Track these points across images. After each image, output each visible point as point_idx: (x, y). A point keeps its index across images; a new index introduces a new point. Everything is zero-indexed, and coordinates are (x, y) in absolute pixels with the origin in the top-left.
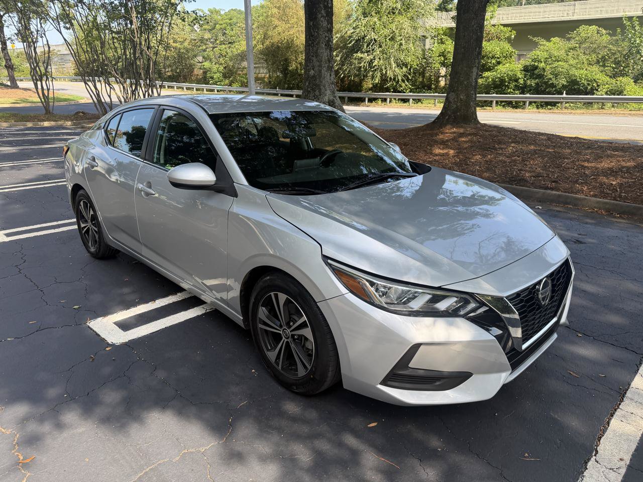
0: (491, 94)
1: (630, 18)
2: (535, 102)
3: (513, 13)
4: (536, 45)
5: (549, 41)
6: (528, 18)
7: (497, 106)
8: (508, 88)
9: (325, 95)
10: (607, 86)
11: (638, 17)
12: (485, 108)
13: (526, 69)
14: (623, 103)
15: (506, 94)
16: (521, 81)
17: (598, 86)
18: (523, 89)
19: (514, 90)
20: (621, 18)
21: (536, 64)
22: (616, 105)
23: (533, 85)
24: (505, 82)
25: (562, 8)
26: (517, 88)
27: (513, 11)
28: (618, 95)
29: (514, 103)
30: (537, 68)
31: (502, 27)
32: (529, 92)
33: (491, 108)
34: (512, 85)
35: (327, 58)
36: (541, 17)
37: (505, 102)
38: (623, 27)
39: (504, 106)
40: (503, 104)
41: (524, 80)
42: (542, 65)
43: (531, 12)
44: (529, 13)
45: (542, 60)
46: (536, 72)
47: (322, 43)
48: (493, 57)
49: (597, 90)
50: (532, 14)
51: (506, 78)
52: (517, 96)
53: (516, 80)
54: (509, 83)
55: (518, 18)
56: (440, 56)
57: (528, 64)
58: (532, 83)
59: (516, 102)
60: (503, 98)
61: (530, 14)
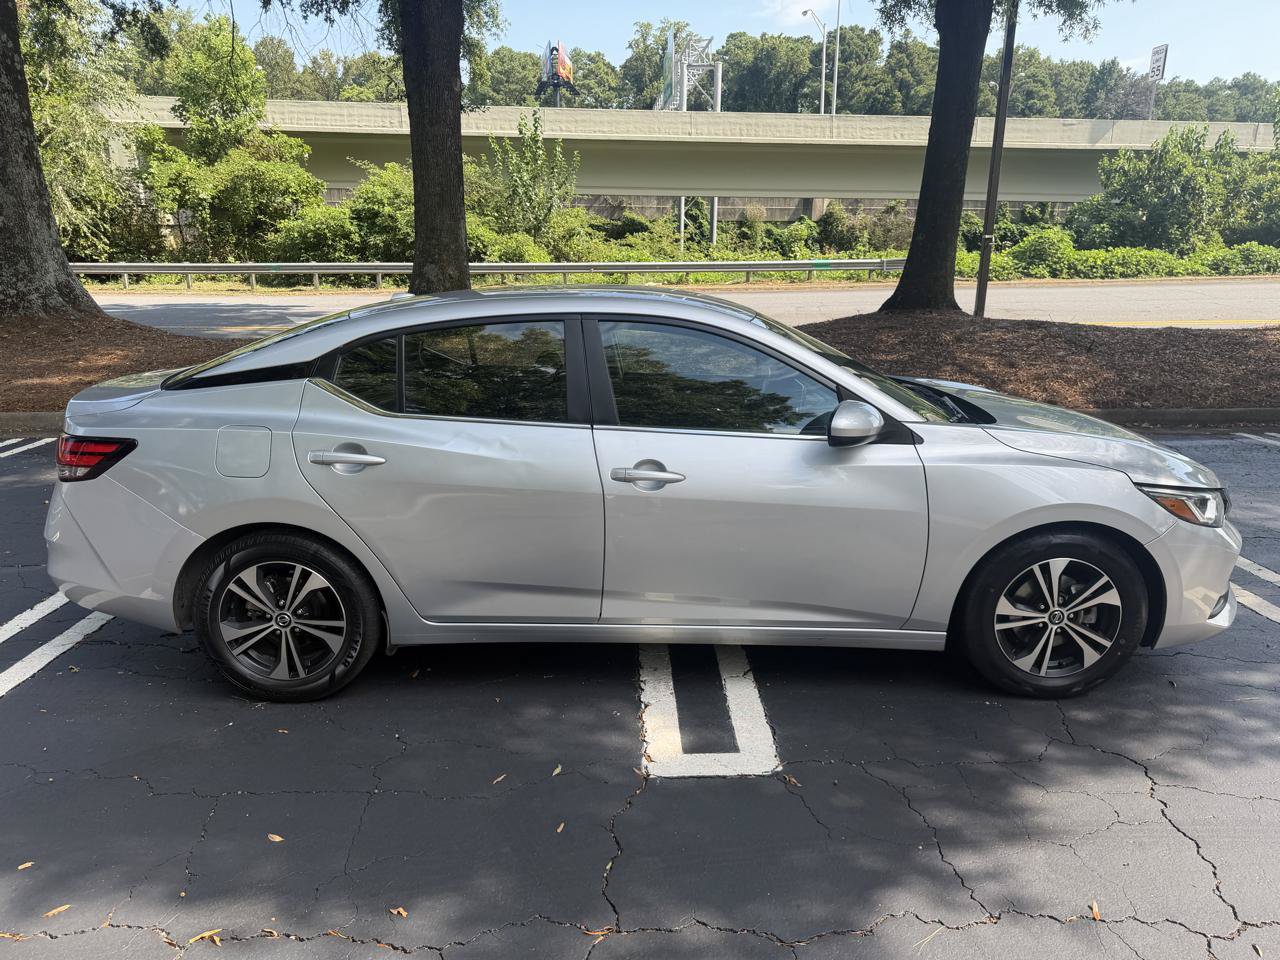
0: (303, 262)
1: (499, 139)
2: (390, 275)
3: (292, 112)
4: (364, 174)
5: (382, 167)
6: (324, 123)
7: (321, 283)
8: (335, 250)
9: (47, 272)
10: (497, 247)
11: (510, 139)
12: (297, 287)
13: (357, 216)
14: (530, 274)
15: (334, 261)
16: (356, 238)
17: (485, 246)
18: (363, 252)
19: (345, 253)
20: (485, 138)
21: (376, 207)
22: (520, 277)
23: (381, 245)
24: (326, 238)
25: (380, 112)
26: (350, 249)
27: (293, 109)
28: (518, 261)
29: (353, 278)
30: (377, 214)
31: (285, 137)
32: (375, 256)
33: (312, 288)
34: (341, 245)
35: (34, 186)
36: (346, 123)
37: (333, 275)
38: (491, 154)
39: (333, 283)
40: (331, 279)
41: (360, 236)
42: (387, 209)
43: (326, 114)
44: (322, 114)
45: (385, 201)
46: (379, 221)
47: (16, 152)
48: (285, 193)
49: (485, 254)
50: (329, 117)
51: (326, 231)
52: (354, 265)
53: (346, 235)
54: (333, 240)
55: (303, 122)
56: (170, 185)
57: (359, 207)
58: (377, 240)
59: (355, 275)
60: (327, 268)
61: (324, 117)
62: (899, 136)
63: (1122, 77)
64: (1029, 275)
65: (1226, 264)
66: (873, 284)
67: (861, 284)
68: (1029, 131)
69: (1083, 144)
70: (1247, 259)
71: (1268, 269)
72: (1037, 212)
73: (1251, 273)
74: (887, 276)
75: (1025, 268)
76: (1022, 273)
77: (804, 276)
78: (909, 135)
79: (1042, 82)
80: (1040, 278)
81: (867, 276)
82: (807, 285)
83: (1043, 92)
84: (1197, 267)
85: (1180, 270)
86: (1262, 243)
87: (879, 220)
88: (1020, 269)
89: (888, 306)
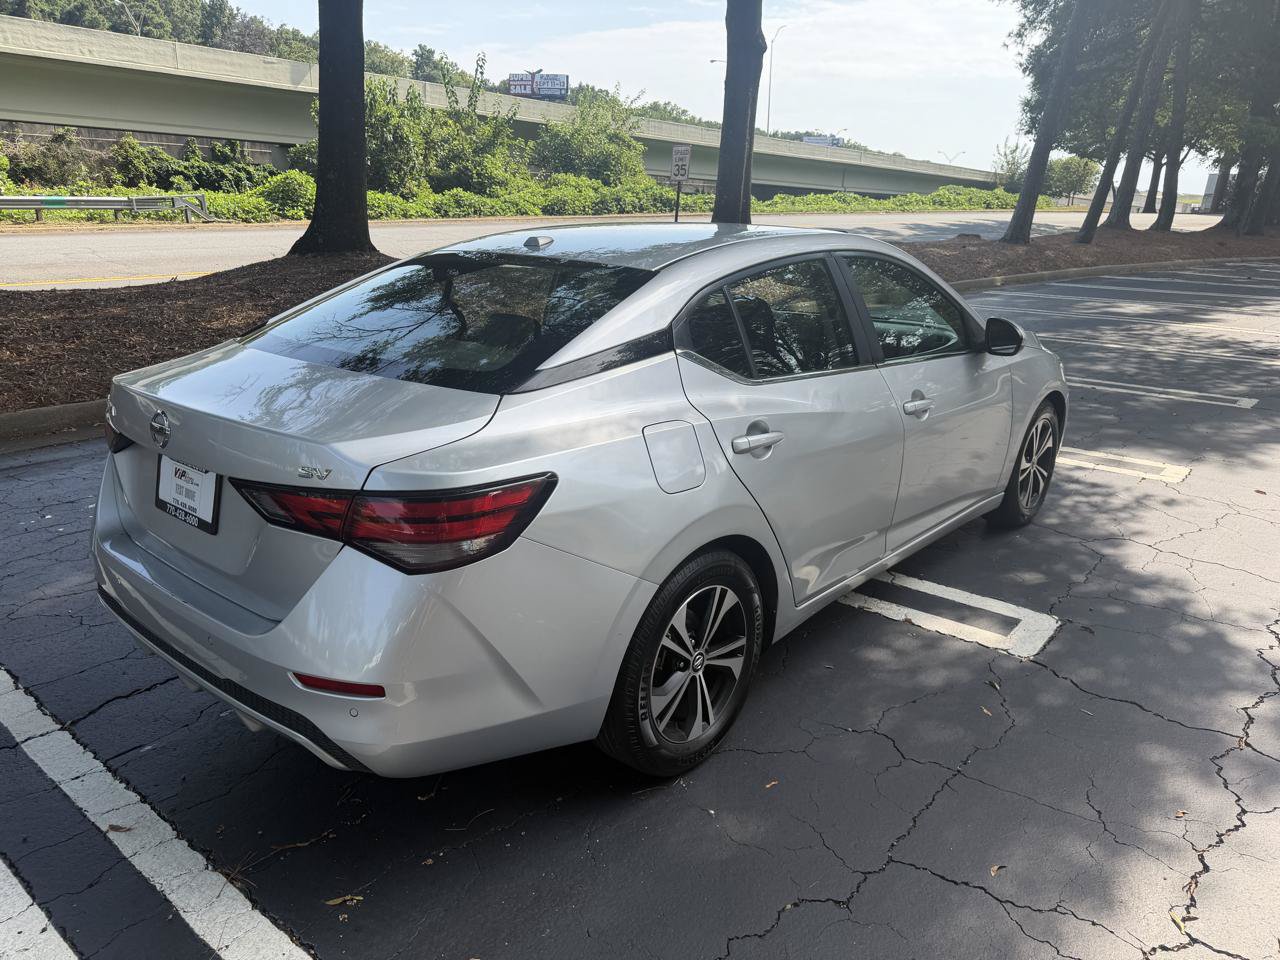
62: (85, 51)
63: (233, 17)
64: (285, 217)
65: (445, 207)
66: (124, 226)
67: (104, 226)
68: (232, 64)
69: (286, 85)
70: (458, 203)
71: (475, 212)
72: (227, 150)
73: (464, 216)
74: (134, 217)
75: (279, 210)
76: (279, 214)
77: (30, 214)
78: (99, 52)
79: (154, 9)
80: (297, 219)
81: (112, 217)
82: (36, 227)
83: (157, 20)
84: (425, 210)
85: (412, 212)
86: (465, 190)
87: (49, 150)
88: (276, 211)
89: (299, 248)
